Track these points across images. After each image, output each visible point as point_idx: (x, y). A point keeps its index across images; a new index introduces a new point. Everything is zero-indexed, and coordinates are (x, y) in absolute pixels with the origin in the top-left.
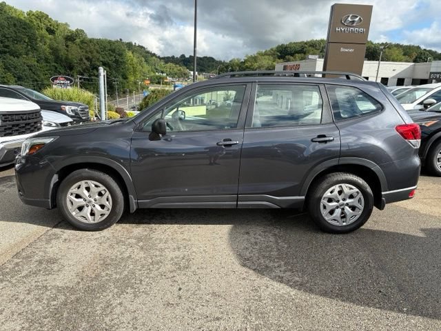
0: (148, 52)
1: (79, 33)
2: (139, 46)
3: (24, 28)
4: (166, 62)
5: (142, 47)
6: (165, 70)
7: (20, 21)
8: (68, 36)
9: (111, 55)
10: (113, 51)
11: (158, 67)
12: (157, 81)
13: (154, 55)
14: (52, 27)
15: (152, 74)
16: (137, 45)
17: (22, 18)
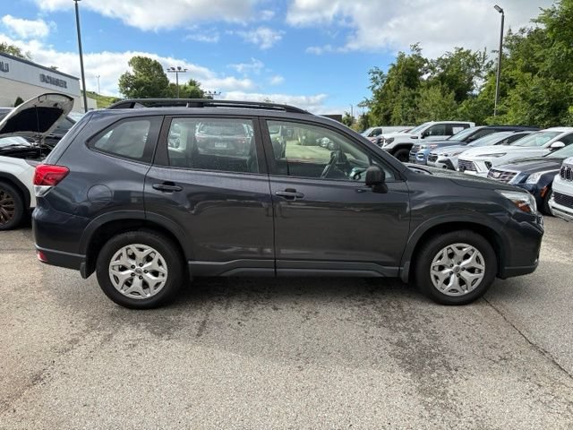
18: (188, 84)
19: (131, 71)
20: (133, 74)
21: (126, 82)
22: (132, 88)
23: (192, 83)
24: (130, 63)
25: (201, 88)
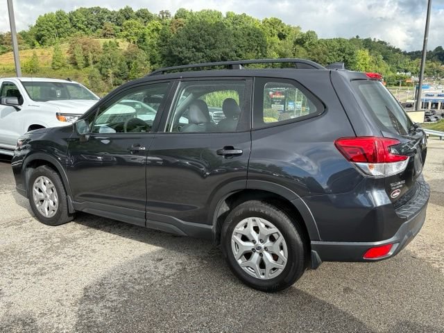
0: (390, 48)
1: (311, 35)
2: (379, 42)
3: (257, 37)
4: (413, 59)
5: (382, 43)
6: (410, 67)
7: (254, 29)
8: (299, 40)
9: (339, 56)
10: (343, 51)
11: (400, 65)
12: (396, 81)
13: (398, 50)
14: (283, 33)
15: (391, 74)
16: (377, 40)
17: (258, 26)
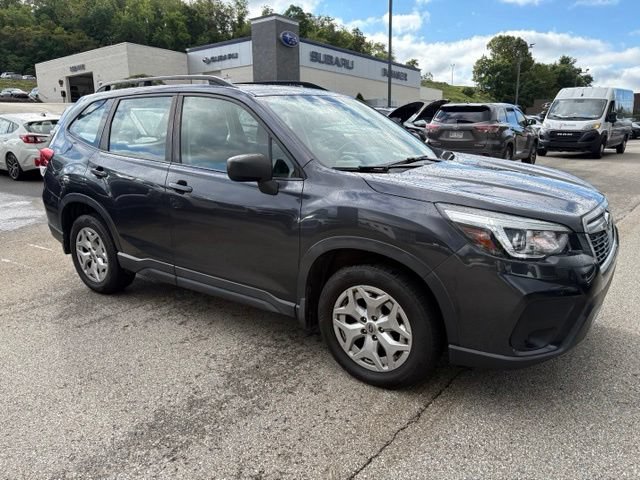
18: (558, 62)
19: (488, 54)
20: (490, 57)
21: (482, 68)
22: (486, 75)
23: (565, 61)
24: (489, 45)
25: (576, 66)
